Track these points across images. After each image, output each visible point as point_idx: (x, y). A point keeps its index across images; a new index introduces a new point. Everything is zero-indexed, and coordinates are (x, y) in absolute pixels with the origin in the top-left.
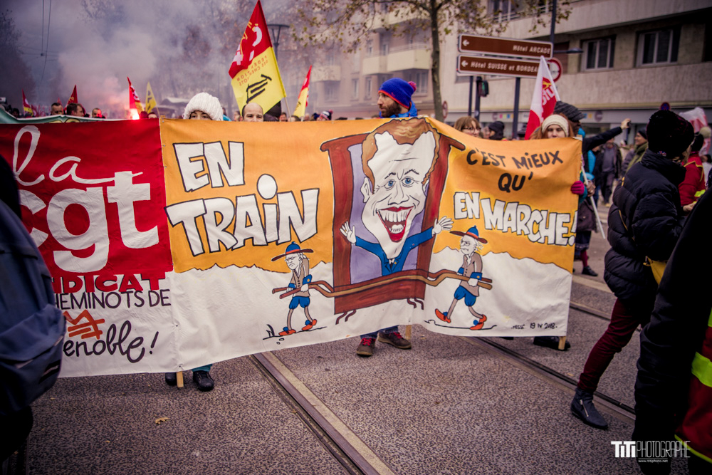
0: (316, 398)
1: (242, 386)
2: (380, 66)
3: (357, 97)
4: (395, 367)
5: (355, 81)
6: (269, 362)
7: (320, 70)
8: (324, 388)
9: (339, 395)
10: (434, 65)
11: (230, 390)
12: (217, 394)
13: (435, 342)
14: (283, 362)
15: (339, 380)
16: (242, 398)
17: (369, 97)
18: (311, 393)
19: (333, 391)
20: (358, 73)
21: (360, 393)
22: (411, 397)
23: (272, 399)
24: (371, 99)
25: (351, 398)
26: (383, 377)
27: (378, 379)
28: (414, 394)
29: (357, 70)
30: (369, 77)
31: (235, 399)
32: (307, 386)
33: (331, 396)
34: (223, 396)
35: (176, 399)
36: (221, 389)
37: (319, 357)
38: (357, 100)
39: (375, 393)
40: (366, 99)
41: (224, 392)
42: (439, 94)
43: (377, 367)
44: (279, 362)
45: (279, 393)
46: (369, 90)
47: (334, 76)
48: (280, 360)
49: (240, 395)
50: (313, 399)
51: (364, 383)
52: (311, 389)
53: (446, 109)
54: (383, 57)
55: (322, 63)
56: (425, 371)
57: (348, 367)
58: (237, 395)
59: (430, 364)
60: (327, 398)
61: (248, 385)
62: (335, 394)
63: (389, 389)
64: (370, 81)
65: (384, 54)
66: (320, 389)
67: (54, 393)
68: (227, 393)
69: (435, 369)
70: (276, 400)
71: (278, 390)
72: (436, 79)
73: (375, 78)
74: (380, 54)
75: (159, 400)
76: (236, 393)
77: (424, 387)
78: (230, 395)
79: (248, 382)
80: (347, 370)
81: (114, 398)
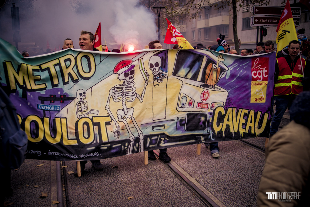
0: (203, 187)
1: (166, 180)
2: (205, 24)
3: (194, 39)
4: (239, 171)
5: (193, 32)
6: (176, 168)
7: (178, 27)
8: (205, 182)
9: (214, 186)
10: (234, 22)
11: (160, 183)
12: (154, 185)
13: (256, 158)
14: (183, 169)
15: (212, 178)
16: (167, 187)
17: (200, 39)
18: (200, 184)
19: (211, 183)
20: (195, 28)
21: (224, 185)
22: (250, 187)
23: (181, 187)
24: (201, 40)
25: (220, 187)
26: (234, 177)
27: (232, 178)
28: (251, 186)
29: (194, 26)
30: (200, 30)
31: (164, 187)
32: (197, 181)
33: (210, 186)
34: (157, 186)
35: (135, 187)
36: (156, 182)
37: (200, 166)
38: (195, 41)
39: (232, 185)
40: (199, 40)
41: (158, 184)
42: (237, 36)
43: (230, 171)
44: (181, 168)
45: (184, 185)
46: (200, 36)
47: (184, 30)
48: (181, 167)
49: (165, 185)
50: (202, 188)
51: (225, 180)
52: (199, 183)
53: (240, 43)
54: (206, 20)
55: (178, 24)
56: (255, 174)
57: (215, 171)
58: (164, 185)
59: (256, 170)
60: (208, 187)
61: (168, 180)
62: (212, 185)
63: (239, 183)
64: (200, 32)
65: (207, 19)
66: (204, 182)
67: (79, 183)
68: (159, 184)
69: (259, 172)
70: (183, 188)
71: (183, 183)
72: (235, 29)
73: (202, 30)
74: (205, 19)
75: (127, 187)
76: (163, 184)
77: (256, 182)
78: (161, 185)
79: (168, 179)
80: (215, 173)
81: (106, 186)
